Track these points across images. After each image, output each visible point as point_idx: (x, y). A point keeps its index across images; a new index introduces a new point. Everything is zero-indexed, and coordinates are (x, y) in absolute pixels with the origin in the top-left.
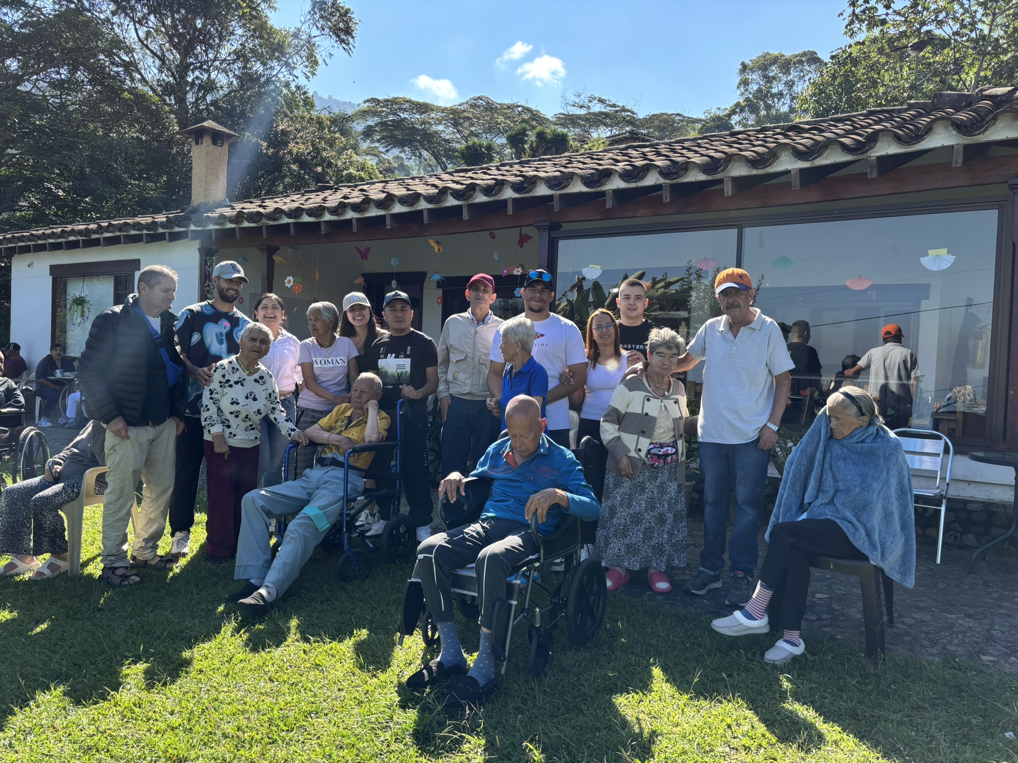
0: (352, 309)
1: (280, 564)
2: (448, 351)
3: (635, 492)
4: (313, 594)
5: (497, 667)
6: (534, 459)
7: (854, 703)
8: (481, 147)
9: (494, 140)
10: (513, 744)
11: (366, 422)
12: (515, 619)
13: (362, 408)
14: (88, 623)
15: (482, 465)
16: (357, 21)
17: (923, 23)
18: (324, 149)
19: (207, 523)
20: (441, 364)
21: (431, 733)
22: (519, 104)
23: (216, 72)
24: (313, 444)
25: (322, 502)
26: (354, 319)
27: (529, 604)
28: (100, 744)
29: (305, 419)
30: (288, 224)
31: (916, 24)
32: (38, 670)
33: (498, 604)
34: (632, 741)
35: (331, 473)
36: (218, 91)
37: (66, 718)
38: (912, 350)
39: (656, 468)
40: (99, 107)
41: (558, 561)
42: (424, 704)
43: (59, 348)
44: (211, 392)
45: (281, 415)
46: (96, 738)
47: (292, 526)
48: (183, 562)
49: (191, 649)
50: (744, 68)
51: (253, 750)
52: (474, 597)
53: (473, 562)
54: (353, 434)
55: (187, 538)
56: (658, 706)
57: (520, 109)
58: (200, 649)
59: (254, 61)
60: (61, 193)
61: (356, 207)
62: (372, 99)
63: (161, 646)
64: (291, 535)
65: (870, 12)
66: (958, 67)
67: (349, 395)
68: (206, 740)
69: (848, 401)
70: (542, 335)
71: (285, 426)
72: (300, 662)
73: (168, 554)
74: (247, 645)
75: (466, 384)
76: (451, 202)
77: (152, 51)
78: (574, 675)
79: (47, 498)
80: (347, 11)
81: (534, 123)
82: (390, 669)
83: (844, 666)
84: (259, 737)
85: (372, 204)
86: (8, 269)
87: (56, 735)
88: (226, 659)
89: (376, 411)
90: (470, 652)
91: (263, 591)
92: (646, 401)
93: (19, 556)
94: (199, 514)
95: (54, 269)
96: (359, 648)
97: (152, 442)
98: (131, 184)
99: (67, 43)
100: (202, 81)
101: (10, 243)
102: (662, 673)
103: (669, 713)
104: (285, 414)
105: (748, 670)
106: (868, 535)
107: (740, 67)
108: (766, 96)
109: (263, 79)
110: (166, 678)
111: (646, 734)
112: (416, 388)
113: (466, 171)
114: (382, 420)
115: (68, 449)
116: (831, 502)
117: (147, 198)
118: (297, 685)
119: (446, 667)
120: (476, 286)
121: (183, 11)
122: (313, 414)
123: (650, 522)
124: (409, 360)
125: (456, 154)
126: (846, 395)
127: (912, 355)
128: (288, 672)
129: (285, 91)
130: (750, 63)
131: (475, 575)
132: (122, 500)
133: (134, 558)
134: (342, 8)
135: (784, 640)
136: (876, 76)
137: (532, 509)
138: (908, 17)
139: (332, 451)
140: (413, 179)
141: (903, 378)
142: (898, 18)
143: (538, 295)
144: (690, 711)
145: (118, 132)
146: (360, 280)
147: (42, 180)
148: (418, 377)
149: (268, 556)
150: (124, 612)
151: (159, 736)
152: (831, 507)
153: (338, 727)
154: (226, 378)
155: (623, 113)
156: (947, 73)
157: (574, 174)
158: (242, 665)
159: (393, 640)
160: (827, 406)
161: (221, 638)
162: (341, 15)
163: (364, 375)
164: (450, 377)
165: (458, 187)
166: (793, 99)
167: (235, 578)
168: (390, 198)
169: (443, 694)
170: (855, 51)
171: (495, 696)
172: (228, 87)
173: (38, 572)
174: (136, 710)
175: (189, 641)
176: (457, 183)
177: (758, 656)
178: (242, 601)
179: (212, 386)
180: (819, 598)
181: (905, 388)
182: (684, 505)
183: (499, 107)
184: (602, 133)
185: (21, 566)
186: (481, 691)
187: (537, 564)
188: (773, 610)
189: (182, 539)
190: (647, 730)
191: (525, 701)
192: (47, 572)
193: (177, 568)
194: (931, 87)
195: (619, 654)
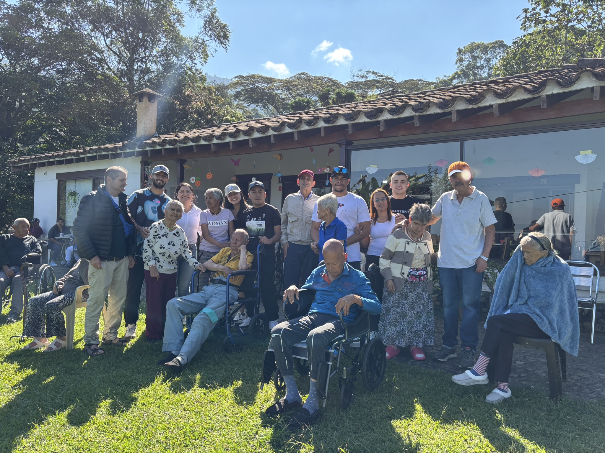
0: (230, 194)
1: (189, 342)
2: (287, 216)
3: (402, 298)
4: (209, 360)
5: (321, 403)
6: (340, 278)
7: (544, 427)
8: (303, 102)
9: (311, 98)
10: (331, 449)
11: (239, 258)
12: (331, 373)
13: (236, 250)
14: (78, 376)
15: (309, 282)
16: (231, 31)
17: (569, 21)
18: (212, 105)
19: (146, 319)
20: (283, 223)
21: (281, 442)
22: (325, 76)
23: (150, 63)
24: (208, 271)
25: (214, 305)
26: (231, 200)
27: (339, 365)
28: (85, 446)
29: (204, 257)
30: (192, 146)
31: (564, 22)
32: (48, 403)
33: (320, 364)
34: (405, 448)
35: (219, 288)
36: (152, 73)
37: (65, 431)
38: (570, 214)
39: (414, 283)
40: (84, 85)
41: (356, 339)
42: (277, 425)
43: (60, 221)
44: (149, 241)
45: (189, 255)
46: (82, 443)
47: (196, 319)
48: (132, 342)
49: (138, 391)
50: (460, 51)
51: (175, 451)
52: (305, 360)
53: (305, 339)
54: (232, 265)
55: (134, 328)
56: (420, 428)
57: (326, 79)
58: (143, 391)
59: (172, 56)
60: (62, 134)
61: (232, 135)
62: (239, 76)
63: (120, 389)
64: (196, 325)
65: (536, 16)
66: (591, 46)
67: (229, 242)
68: (147, 444)
69: (534, 241)
70: (343, 205)
71: (192, 261)
72: (201, 399)
73: (123, 337)
74: (170, 389)
75: (298, 235)
76: (287, 130)
77: (114, 52)
78: (367, 408)
79: (54, 303)
80: (225, 26)
81: (334, 87)
82: (255, 404)
83: (536, 404)
84: (178, 443)
85: (241, 133)
86: (33, 177)
87: (59, 441)
88: (158, 397)
89: (245, 252)
90: (304, 395)
91: (179, 358)
92: (407, 244)
93: (38, 338)
94: (141, 315)
95: (59, 176)
96: (237, 391)
97: (115, 270)
98: (102, 128)
99: (66, 48)
100: (142, 68)
101: (34, 161)
102: (422, 408)
103: (428, 433)
104: (191, 254)
105: (476, 407)
106: (550, 323)
107: (457, 51)
108: (473, 68)
109: (177, 66)
110: (123, 408)
111: (413, 445)
112: (268, 238)
113: (296, 114)
114: (249, 257)
115: (67, 275)
116: (526, 303)
117: (111, 136)
118: (200, 413)
119: (289, 403)
120: (303, 176)
121: (131, 29)
122: (208, 254)
123: (412, 317)
124: (264, 222)
125: (289, 106)
126: (533, 237)
127: (570, 217)
128: (195, 405)
129: (189, 72)
130: (463, 49)
131: (306, 347)
132: (96, 305)
133: (104, 339)
134: (222, 24)
135: (498, 389)
136: (541, 53)
137: (340, 307)
138: (559, 17)
139: (219, 275)
140: (264, 119)
141: (565, 232)
142: (553, 19)
143: (340, 182)
144: (441, 431)
145: (95, 99)
146: (234, 178)
147: (52, 126)
148: (269, 231)
149: (182, 338)
150: (99, 370)
151: (119, 441)
152: (526, 306)
153: (225, 437)
154: (157, 233)
155: (387, 80)
156: (585, 50)
157: (361, 111)
158: (168, 401)
159: (257, 387)
160: (521, 245)
161: (155, 385)
162: (221, 28)
163: (238, 230)
164: (288, 231)
165: (292, 121)
166: (490, 69)
167: (163, 351)
168: (252, 129)
169: (288, 419)
170: (527, 39)
171: (320, 420)
172: (157, 71)
173: (49, 347)
174: (106, 426)
175: (137, 387)
176: (291, 119)
177: (482, 398)
178: (167, 363)
179: (149, 238)
180: (518, 364)
181: (566, 238)
182: (432, 307)
183: (314, 78)
184: (374, 92)
185: (39, 343)
186: (311, 417)
187: (344, 341)
188: (490, 370)
189: (132, 328)
190: (414, 442)
191: (338, 423)
192: (54, 347)
193: (129, 345)
194: (575, 59)
195: (394, 396)
